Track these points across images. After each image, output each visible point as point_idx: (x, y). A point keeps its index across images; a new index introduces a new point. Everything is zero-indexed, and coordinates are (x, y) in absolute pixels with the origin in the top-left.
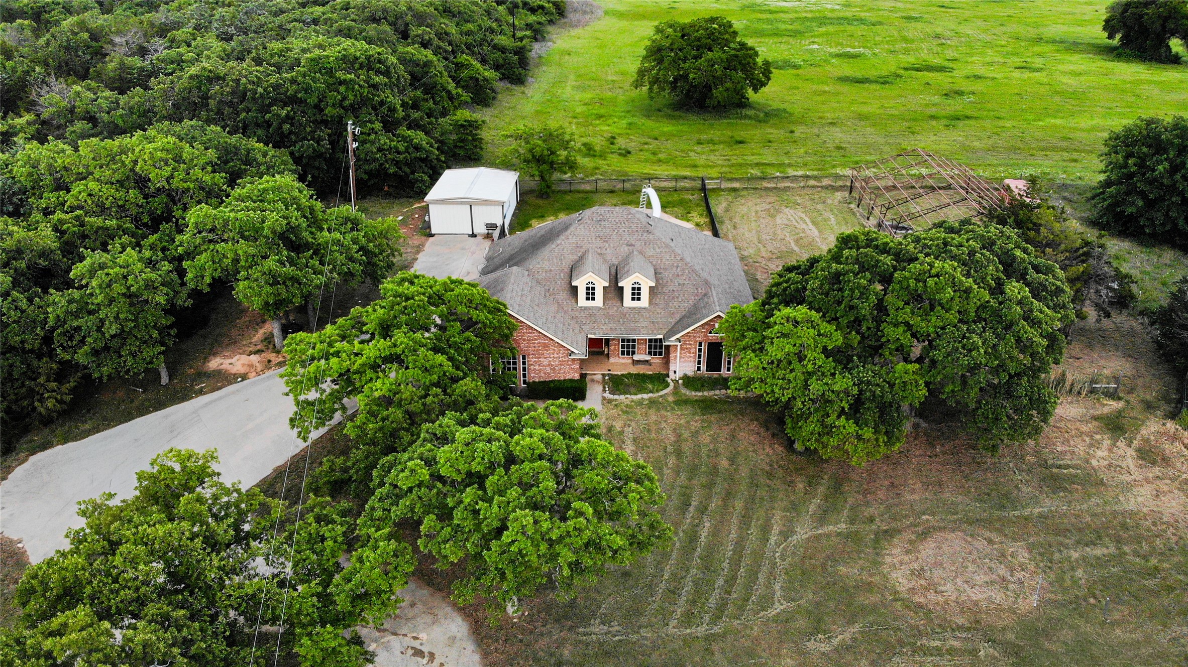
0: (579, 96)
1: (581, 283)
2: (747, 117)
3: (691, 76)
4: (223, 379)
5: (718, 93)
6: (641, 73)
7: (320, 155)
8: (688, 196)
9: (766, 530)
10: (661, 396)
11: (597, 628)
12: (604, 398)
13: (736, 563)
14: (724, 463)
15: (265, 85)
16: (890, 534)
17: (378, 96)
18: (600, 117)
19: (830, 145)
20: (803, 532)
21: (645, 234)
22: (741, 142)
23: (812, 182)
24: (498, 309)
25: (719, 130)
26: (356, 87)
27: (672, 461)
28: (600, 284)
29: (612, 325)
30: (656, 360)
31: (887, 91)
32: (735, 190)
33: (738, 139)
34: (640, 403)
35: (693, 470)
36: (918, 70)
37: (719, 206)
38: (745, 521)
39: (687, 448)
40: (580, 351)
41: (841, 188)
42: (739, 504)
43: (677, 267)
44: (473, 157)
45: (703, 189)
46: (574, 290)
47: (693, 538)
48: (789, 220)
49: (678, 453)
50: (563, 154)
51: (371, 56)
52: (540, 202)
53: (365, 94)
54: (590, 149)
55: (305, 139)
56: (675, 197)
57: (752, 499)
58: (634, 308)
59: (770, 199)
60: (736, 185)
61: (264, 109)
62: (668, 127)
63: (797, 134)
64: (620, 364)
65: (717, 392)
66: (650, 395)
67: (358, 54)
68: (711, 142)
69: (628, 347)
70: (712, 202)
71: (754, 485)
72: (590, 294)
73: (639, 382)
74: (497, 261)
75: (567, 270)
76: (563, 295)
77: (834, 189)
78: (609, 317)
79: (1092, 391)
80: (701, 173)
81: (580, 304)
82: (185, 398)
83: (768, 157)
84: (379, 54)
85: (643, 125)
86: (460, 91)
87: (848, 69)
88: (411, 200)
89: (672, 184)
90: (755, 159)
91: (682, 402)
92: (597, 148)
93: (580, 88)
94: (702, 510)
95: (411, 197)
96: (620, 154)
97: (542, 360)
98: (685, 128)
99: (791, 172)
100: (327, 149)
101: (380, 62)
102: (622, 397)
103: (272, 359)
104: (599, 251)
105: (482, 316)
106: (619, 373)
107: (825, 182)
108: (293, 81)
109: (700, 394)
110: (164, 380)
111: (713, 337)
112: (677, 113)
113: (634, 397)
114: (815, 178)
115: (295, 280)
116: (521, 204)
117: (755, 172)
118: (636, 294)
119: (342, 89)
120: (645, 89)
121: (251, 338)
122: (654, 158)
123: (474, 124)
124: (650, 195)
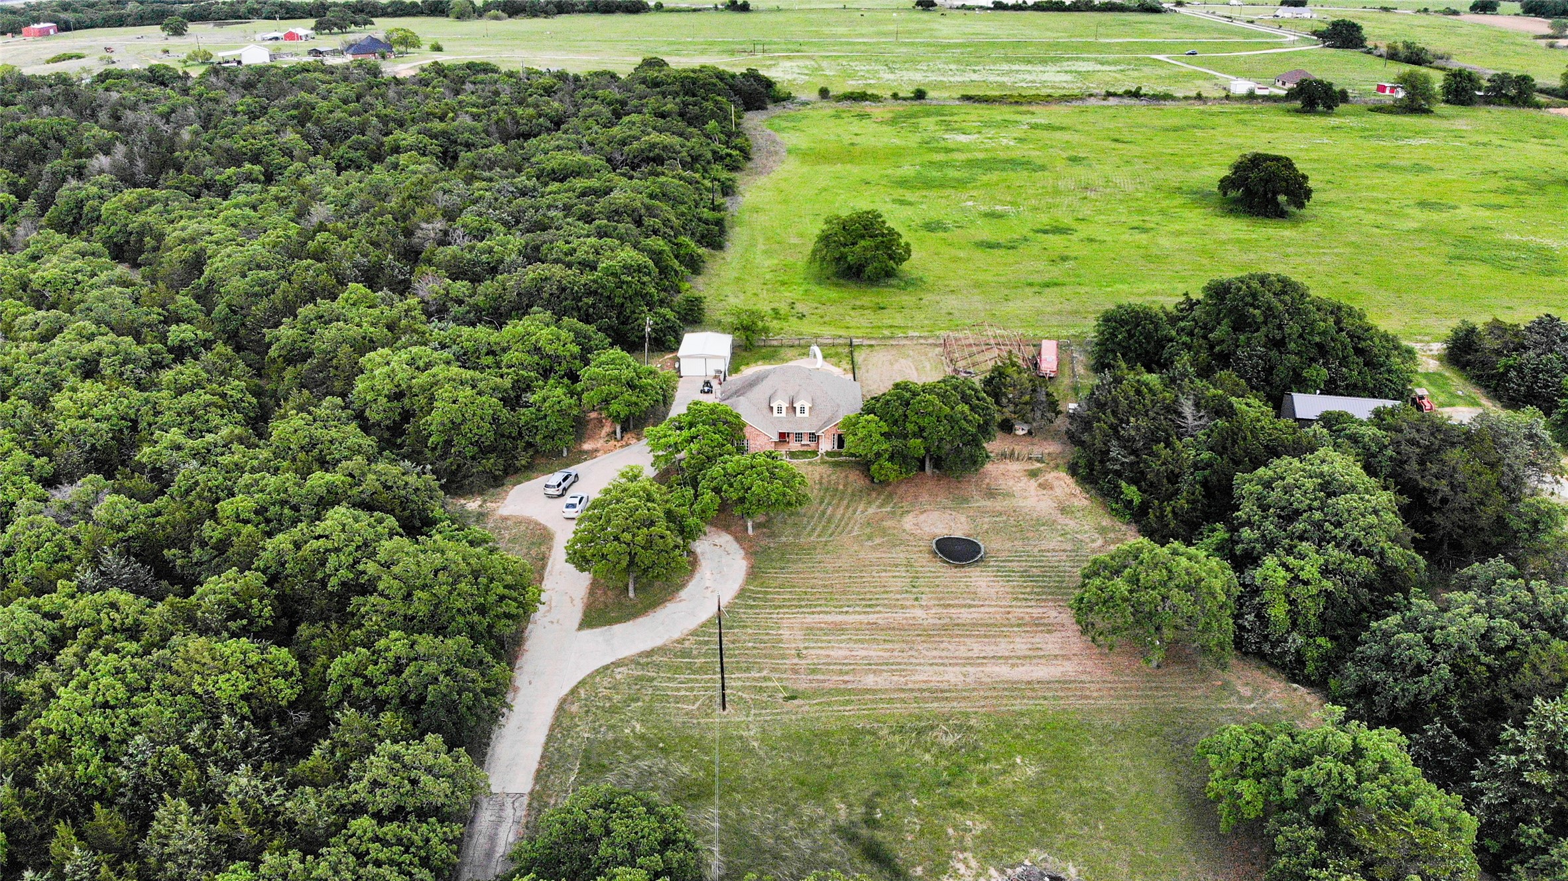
0: (768, 263)
1: (775, 405)
2: (893, 286)
3: (849, 258)
4: (592, 454)
5: (869, 269)
6: (814, 252)
8: (840, 350)
9: (855, 511)
10: (814, 460)
11: (784, 539)
13: (841, 520)
14: (841, 487)
16: (908, 511)
17: (645, 290)
18: (783, 283)
19: (944, 311)
20: (871, 511)
21: (808, 380)
22: (883, 308)
24: (737, 417)
25: (868, 297)
26: (633, 285)
28: (785, 405)
29: (791, 426)
30: (813, 444)
31: (1011, 256)
32: (871, 346)
33: (881, 305)
34: (804, 463)
35: (827, 490)
36: (1045, 232)
37: (859, 356)
38: (847, 507)
39: (825, 480)
40: (776, 438)
42: (845, 502)
43: (827, 395)
45: (851, 345)
46: (771, 408)
47: (824, 513)
49: (821, 483)
50: (760, 324)
52: (744, 354)
53: (638, 289)
54: (777, 313)
56: (833, 351)
57: (851, 499)
58: (801, 417)
59: (894, 353)
60: (873, 342)
62: (833, 294)
63: (924, 301)
64: (794, 446)
65: (841, 458)
66: (809, 459)
68: (862, 307)
69: (799, 436)
70: (856, 354)
71: (853, 495)
72: (779, 410)
73: (803, 454)
74: (728, 394)
75: (767, 397)
76: (766, 411)
77: (936, 345)
78: (789, 422)
79: (1030, 458)
80: (852, 333)
81: (775, 415)
82: (579, 463)
83: (898, 320)
85: (815, 291)
87: (986, 232)
89: (830, 341)
90: (890, 322)
91: (823, 463)
92: (782, 312)
93: (768, 253)
94: (829, 504)
96: (798, 317)
97: (758, 441)
98: (846, 295)
99: (911, 333)
104: (784, 386)
105: (729, 419)
106: (794, 450)
107: (930, 341)
108: (595, 281)
109: (833, 459)
110: (565, 454)
111: (840, 432)
112: (842, 281)
113: (801, 460)
114: (925, 338)
115: (636, 404)
116: (734, 354)
117: (887, 333)
118: (802, 410)
119: (624, 286)
120: (817, 264)
121: (599, 434)
122: (822, 321)
123: (699, 300)
124: (816, 349)
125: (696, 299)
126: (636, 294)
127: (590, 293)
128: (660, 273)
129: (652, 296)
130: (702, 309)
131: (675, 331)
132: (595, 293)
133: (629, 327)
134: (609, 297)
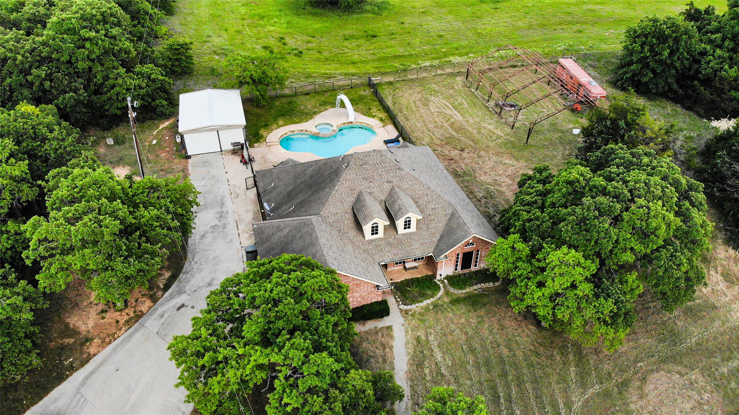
1: (369, 226)
2: (366, 11)
7: (81, 102)
8: (362, 93)
9: (555, 405)
10: (439, 299)
12: (401, 310)
14: (505, 351)
15: (22, 51)
16: (625, 384)
17: (117, 45)
18: (262, 17)
19: (433, 34)
20: (577, 400)
21: (398, 171)
22: (374, 36)
23: (440, 72)
25: (353, 25)
26: (100, 42)
27: (470, 358)
28: (382, 223)
29: (395, 251)
30: (420, 263)
32: (391, 83)
33: (370, 33)
34: (427, 309)
35: (488, 364)
38: (540, 401)
39: (476, 345)
40: (384, 284)
41: (459, 74)
42: (529, 387)
43: (427, 195)
44: (188, 71)
45: (371, 85)
46: (362, 228)
48: (438, 107)
49: (472, 350)
51: (104, 12)
53: (107, 46)
55: (66, 92)
56: (354, 94)
57: (535, 381)
58: (406, 234)
60: (390, 78)
61: (27, 72)
63: (407, 25)
64: (396, 272)
65: (475, 287)
66: (432, 299)
67: (94, 12)
68: (353, 37)
71: (530, 365)
72: (375, 230)
73: (419, 289)
75: (350, 211)
76: (353, 233)
77: (453, 75)
78: (390, 244)
81: (367, 239)
82: (61, 378)
83: (399, 49)
84: (110, 8)
85: (298, 23)
86: (156, 10)
88: (156, 122)
90: (391, 52)
91: (455, 301)
92: (276, 50)
94: (509, 399)
95: (155, 119)
96: (296, 55)
97: (355, 294)
99: (421, 63)
100: (85, 97)
101: (111, 15)
102: (414, 306)
103: (119, 318)
104: (369, 190)
106: (399, 281)
107: (448, 70)
108: (45, 44)
109: (464, 291)
111: (466, 249)
112: (317, 10)
113: (421, 304)
114: (439, 67)
117: (397, 64)
118: (407, 224)
119: (88, 45)
121: (89, 298)
122: (322, 57)
123: (185, 47)
124: (343, 97)
125: (182, 46)
126: (106, 53)
127: (42, 61)
128: (133, 19)
129: (127, 52)
130: (190, 57)
131: (166, 92)
132: (49, 59)
133: (105, 97)
134: (69, 62)
